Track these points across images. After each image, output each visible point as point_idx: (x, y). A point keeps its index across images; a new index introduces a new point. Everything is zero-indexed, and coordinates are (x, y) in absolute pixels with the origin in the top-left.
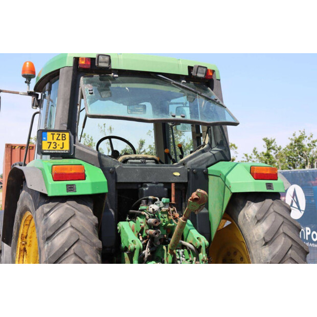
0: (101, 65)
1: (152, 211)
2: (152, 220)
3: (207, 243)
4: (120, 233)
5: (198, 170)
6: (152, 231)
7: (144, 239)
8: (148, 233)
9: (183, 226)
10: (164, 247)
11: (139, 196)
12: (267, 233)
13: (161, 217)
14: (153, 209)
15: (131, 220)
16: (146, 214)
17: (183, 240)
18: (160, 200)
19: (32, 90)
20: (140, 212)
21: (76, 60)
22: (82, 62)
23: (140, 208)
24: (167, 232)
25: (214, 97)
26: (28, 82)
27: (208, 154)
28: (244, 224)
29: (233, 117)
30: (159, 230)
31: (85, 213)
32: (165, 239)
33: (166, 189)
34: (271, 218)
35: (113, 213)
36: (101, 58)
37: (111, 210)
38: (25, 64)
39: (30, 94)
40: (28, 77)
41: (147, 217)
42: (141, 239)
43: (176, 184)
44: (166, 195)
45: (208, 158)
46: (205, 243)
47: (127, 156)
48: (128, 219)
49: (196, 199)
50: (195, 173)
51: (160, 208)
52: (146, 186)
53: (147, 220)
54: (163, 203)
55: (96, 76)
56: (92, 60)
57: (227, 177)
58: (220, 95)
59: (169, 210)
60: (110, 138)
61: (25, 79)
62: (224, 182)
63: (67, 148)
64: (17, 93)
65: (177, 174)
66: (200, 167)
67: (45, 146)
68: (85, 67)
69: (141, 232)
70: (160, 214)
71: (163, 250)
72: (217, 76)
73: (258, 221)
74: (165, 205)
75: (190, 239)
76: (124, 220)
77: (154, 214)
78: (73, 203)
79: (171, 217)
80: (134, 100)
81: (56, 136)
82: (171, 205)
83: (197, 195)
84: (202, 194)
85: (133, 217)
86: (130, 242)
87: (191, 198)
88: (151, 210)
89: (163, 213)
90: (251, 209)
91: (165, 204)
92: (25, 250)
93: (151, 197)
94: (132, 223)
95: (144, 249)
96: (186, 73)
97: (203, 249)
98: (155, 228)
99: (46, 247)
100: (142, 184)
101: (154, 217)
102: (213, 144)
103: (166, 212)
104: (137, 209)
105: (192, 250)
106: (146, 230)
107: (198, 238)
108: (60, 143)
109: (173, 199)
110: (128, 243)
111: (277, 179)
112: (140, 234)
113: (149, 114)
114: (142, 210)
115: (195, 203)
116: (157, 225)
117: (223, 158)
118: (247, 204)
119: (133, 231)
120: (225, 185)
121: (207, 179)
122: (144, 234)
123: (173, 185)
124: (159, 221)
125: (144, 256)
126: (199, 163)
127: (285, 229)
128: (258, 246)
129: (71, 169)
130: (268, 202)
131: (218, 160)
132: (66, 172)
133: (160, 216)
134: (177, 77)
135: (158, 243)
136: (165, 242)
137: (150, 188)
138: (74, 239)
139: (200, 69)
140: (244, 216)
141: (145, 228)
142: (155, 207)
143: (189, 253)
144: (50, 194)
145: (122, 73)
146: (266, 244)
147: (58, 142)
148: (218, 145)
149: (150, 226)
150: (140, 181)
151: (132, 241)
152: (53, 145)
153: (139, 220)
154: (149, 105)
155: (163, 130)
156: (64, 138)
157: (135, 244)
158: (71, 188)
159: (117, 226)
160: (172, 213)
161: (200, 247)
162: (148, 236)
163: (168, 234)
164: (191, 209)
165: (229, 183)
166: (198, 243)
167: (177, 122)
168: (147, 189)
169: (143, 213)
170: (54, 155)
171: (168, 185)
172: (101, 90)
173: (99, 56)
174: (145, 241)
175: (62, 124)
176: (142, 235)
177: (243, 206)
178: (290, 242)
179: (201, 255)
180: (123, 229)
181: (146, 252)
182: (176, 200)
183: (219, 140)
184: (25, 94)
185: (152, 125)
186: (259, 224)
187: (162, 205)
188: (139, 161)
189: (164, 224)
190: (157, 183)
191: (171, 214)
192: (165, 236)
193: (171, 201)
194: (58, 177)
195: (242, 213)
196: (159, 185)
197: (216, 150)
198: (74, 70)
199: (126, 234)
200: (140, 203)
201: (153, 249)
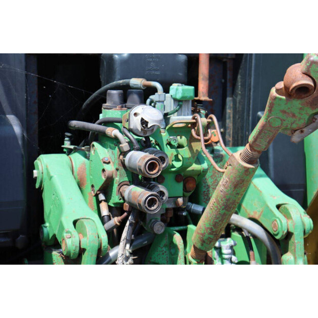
1: (139, 127)
2: (139, 158)
3: (308, 222)
4: (40, 191)
6: (139, 194)
7: (116, 210)
8: (126, 195)
9: (241, 183)
10: (177, 238)
11: (103, 78)
13: (169, 144)
14: (144, 122)
15: (75, 150)
16: (120, 135)
18: (166, 90)
20: (101, 127)
23: (101, 116)
24: (185, 189)
30: (161, 188)
32: (177, 209)
33: (181, 58)
35: (17, 129)
37: (12, 118)
41: (125, 146)
42: (105, 212)
46: (304, 224)
48: (67, 144)
49: (302, 90)
51: (166, 116)
53: (124, 154)
54: (175, 100)
59: (194, 125)
70: (165, 135)
74: (181, 106)
79: (200, 146)
83: (307, 74)
86: (69, 226)
87: (280, 85)
88: (136, 123)
89: (174, 131)
91: (179, 102)
93: (136, 82)
97: (298, 241)
101: (145, 145)
103: (187, 130)
104: (93, 118)
106: (121, 185)
107: (278, 207)
109: (203, 86)
112: (102, 197)
114: (109, 123)
116: (155, 173)
119: (80, 185)
122: (115, 199)
133: (165, 142)
135: (159, 228)
141: (117, 180)
142: (149, 113)
143: (249, 247)
151: (75, 223)
153: (99, 151)
157: (82, 232)
160: (205, 134)
161: (289, 235)
162: (126, 207)
163: (188, 194)
164: (277, 123)
169: (112, 132)
174: (115, 220)
176: (107, 201)
180: (51, 178)
187: (170, 106)
189: (178, 165)
191: (202, 138)
192: (180, 200)
193: (196, 94)
199: (55, 193)
200: (103, 99)
201: (143, 241)
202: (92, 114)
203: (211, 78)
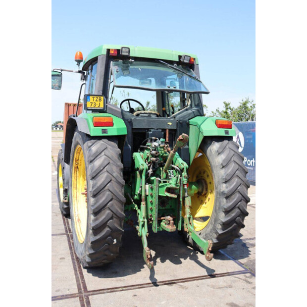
0: (124, 54)
2: (154, 152)
3: (187, 166)
4: (134, 160)
5: (184, 121)
6: (154, 159)
7: (149, 163)
8: (151, 160)
9: (173, 156)
10: (161, 169)
11: (146, 137)
12: (224, 161)
13: (160, 150)
17: (173, 164)
18: (159, 140)
19: (81, 69)
20: (146, 147)
21: (108, 50)
22: (112, 52)
24: (163, 159)
25: (194, 75)
26: (78, 65)
27: (190, 111)
28: (210, 156)
29: (206, 89)
30: (158, 158)
31: (113, 146)
32: (161, 163)
33: (163, 133)
34: (227, 152)
35: (130, 147)
36: (123, 49)
37: (129, 145)
38: (77, 53)
39: (80, 72)
40: (79, 62)
41: (151, 150)
42: (147, 163)
43: (169, 130)
44: (163, 136)
45: (190, 114)
47: (139, 112)
48: (139, 151)
49: (181, 140)
50: (181, 124)
51: (159, 145)
52: (151, 131)
53: (151, 152)
55: (121, 61)
56: (118, 50)
57: (201, 126)
58: (198, 74)
59: (165, 146)
60: (128, 100)
61: (76, 63)
62: (199, 129)
63: (102, 106)
64: (72, 71)
65: (170, 124)
66: (184, 120)
67: (89, 105)
68: (114, 55)
69: (147, 159)
70: (159, 148)
71: (161, 170)
72: (197, 62)
73: (219, 154)
75: (177, 164)
76: (137, 151)
77: (155, 148)
78: (106, 140)
79: (166, 150)
80: (144, 76)
81: (95, 99)
82: (166, 143)
83: (182, 137)
84: (186, 137)
85: (142, 150)
86: (141, 165)
87: (178, 139)
88: (153, 146)
89: (161, 147)
90: (215, 146)
91: (162, 142)
92: (77, 168)
93: (153, 138)
94: (141, 153)
95: (149, 169)
96: (177, 60)
97: (185, 170)
98: (155, 157)
99: (90, 166)
100: (148, 130)
101: (155, 150)
102: (193, 105)
103: (163, 147)
104: (145, 145)
105: (178, 171)
106: (150, 158)
107: (182, 163)
108: (98, 103)
109: (167, 139)
110: (139, 165)
111: (231, 128)
113: (153, 86)
114: (148, 146)
115: (181, 142)
116: (157, 155)
117: (199, 114)
118: (212, 143)
119: (142, 158)
120: (200, 131)
121: (189, 127)
122: (149, 160)
123: (167, 131)
124: (159, 153)
125: (149, 173)
126: (184, 117)
127: (235, 158)
128: (218, 169)
129: (104, 119)
130: (226, 142)
131: (196, 115)
132: (102, 121)
134: (171, 62)
135: (158, 166)
136: (162, 165)
137: (153, 132)
138: (106, 163)
139: (186, 57)
140: (211, 150)
142: (156, 144)
143: (176, 172)
144: (92, 135)
145: (136, 59)
146: (223, 167)
147: (96, 102)
148: (196, 106)
149: (153, 156)
150: (147, 127)
152: (93, 104)
153: (146, 151)
154: (153, 80)
155: (162, 96)
156: (100, 100)
157: (143, 166)
158: (104, 131)
159: (132, 155)
160: (167, 148)
161: (183, 169)
162: (151, 162)
163: (164, 161)
164: (178, 145)
165: (202, 130)
166: (182, 166)
167: (171, 91)
168: (151, 132)
169: (149, 147)
170: (94, 111)
171: (164, 130)
172: (123, 70)
173: (122, 48)
174: (149, 165)
175: (99, 91)
176: (147, 161)
177: (210, 144)
178: (237, 166)
179: (183, 173)
180: (136, 157)
181: (150, 171)
182: (169, 140)
183: (197, 103)
184: (76, 72)
185: (155, 93)
186: (219, 155)
187: (160, 143)
188: (147, 115)
189: (161, 154)
190: (157, 129)
192: (162, 161)
193: (166, 140)
194: (97, 124)
195: (209, 148)
196: (159, 130)
197: (195, 109)
198: (107, 57)
199: (138, 160)
200: (147, 141)
201: (155, 169)
202: (145, 144)
203: (169, 137)
